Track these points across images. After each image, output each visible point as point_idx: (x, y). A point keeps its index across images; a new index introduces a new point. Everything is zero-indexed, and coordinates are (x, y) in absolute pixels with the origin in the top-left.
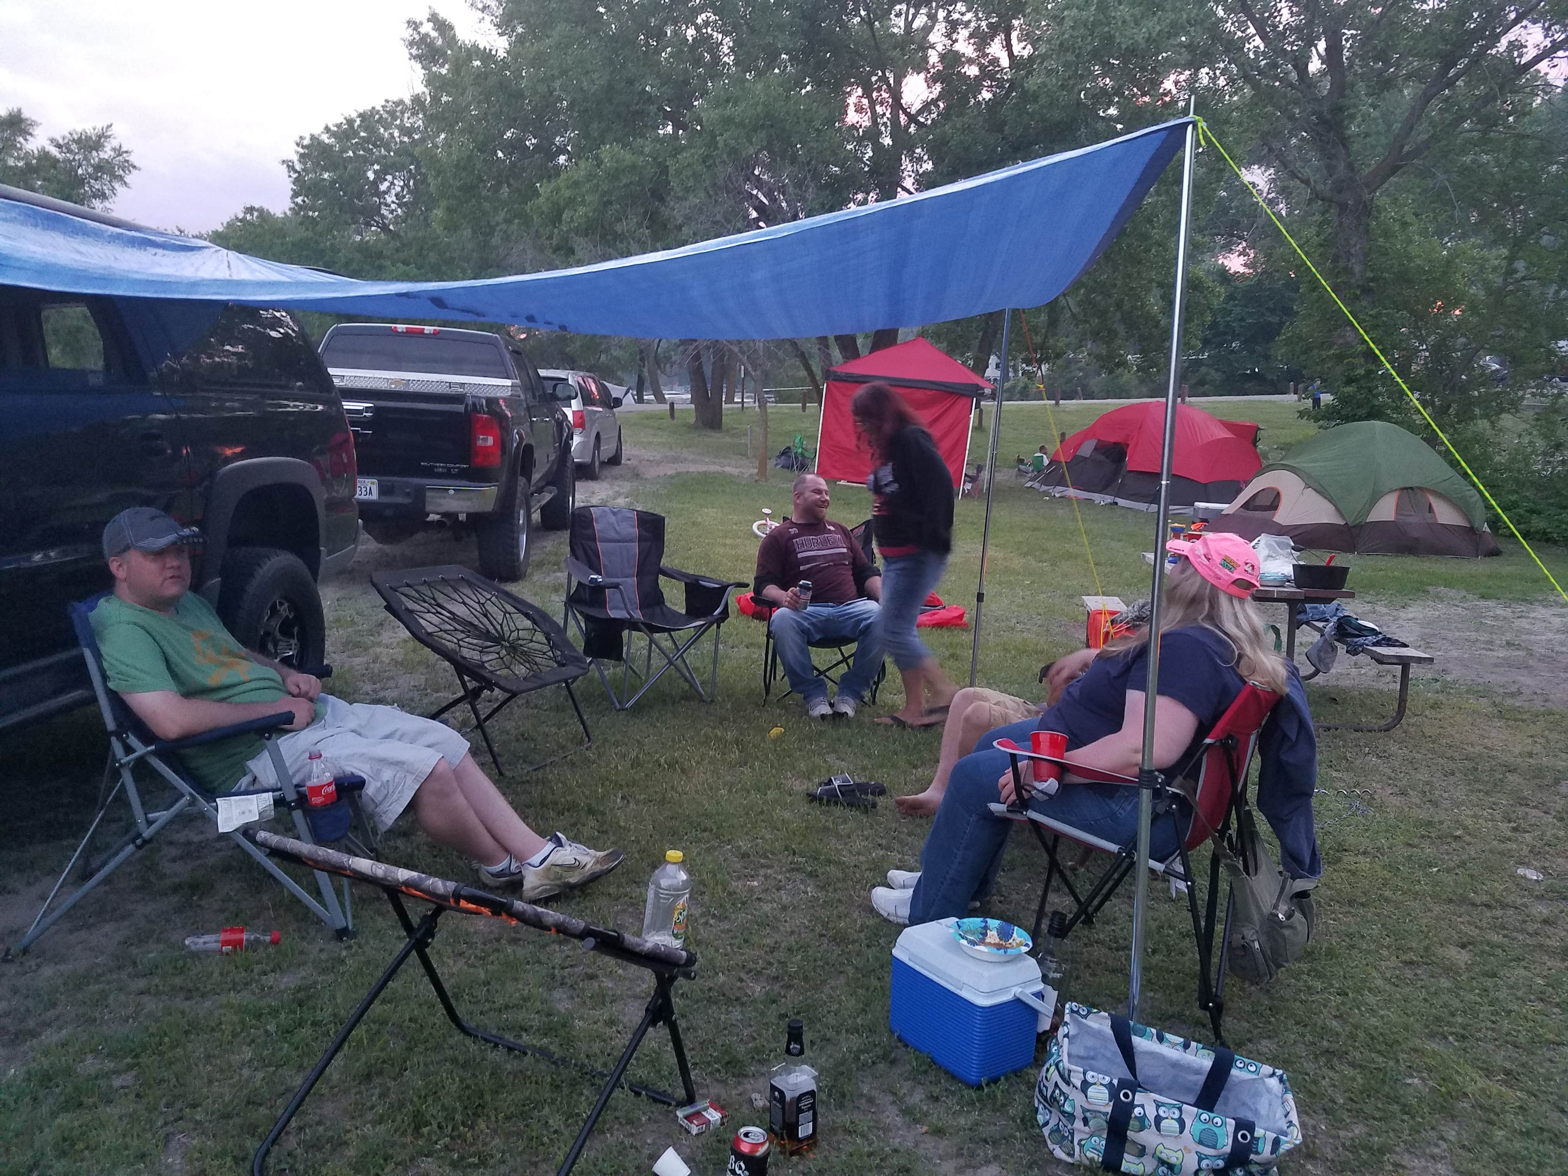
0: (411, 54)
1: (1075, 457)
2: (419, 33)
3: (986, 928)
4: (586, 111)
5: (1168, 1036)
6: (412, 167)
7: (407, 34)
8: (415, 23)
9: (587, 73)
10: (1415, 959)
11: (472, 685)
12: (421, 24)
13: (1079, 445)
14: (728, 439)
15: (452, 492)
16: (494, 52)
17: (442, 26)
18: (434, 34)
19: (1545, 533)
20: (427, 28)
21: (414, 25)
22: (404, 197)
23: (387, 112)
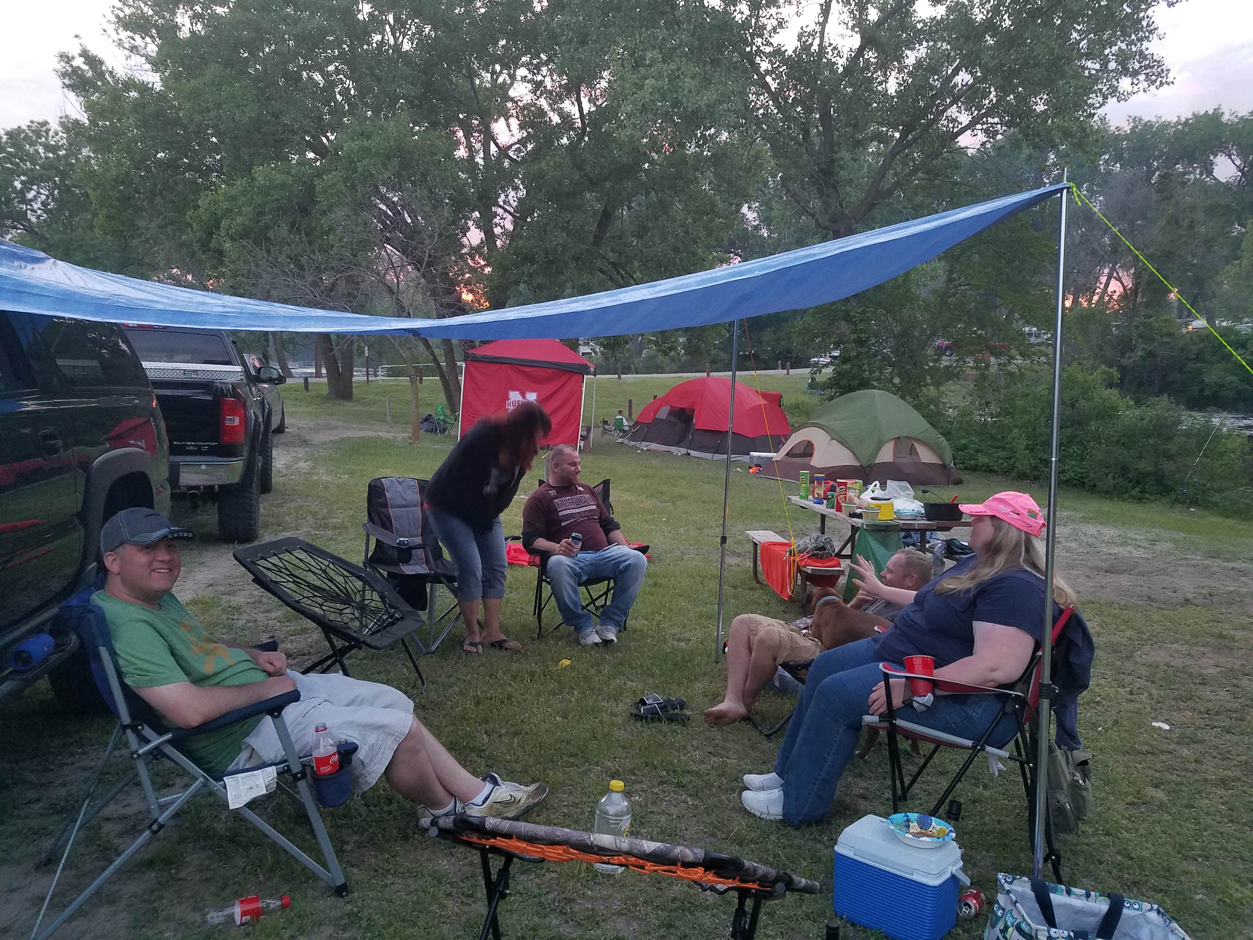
0: (64, 83)
1: (655, 419)
2: (72, 66)
3: (908, 821)
4: (236, 138)
5: (1074, 889)
6: (57, 179)
7: (60, 66)
8: (67, 57)
9: (239, 106)
10: (1135, 800)
11: (339, 643)
12: (73, 58)
13: (656, 412)
14: (359, 408)
15: (203, 467)
16: (150, 86)
17: (93, 61)
18: (85, 67)
19: (988, 466)
20: (79, 62)
21: (66, 58)
22: (49, 204)
23: (33, 131)
